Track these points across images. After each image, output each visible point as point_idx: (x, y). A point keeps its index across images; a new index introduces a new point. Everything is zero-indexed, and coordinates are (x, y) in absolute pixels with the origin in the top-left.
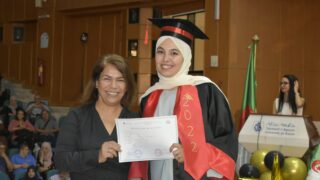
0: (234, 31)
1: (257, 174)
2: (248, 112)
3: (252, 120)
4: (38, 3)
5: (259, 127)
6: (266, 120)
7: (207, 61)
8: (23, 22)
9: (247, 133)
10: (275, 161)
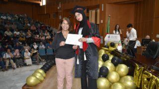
0: (107, 13)
1: (108, 47)
2: (108, 33)
3: (108, 35)
4: (58, 8)
5: (109, 37)
6: (111, 35)
7: (100, 21)
8: (56, 13)
9: (106, 38)
10: (113, 45)
